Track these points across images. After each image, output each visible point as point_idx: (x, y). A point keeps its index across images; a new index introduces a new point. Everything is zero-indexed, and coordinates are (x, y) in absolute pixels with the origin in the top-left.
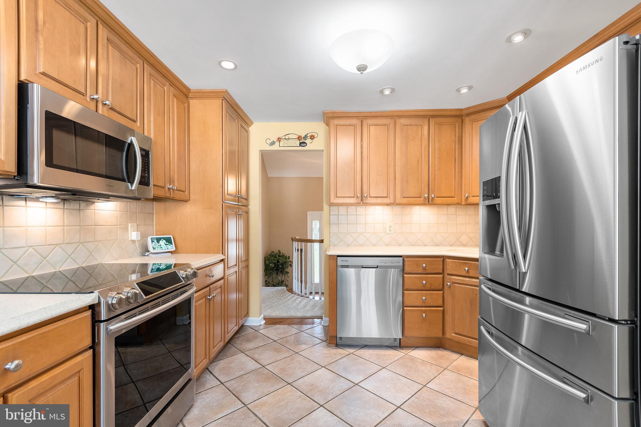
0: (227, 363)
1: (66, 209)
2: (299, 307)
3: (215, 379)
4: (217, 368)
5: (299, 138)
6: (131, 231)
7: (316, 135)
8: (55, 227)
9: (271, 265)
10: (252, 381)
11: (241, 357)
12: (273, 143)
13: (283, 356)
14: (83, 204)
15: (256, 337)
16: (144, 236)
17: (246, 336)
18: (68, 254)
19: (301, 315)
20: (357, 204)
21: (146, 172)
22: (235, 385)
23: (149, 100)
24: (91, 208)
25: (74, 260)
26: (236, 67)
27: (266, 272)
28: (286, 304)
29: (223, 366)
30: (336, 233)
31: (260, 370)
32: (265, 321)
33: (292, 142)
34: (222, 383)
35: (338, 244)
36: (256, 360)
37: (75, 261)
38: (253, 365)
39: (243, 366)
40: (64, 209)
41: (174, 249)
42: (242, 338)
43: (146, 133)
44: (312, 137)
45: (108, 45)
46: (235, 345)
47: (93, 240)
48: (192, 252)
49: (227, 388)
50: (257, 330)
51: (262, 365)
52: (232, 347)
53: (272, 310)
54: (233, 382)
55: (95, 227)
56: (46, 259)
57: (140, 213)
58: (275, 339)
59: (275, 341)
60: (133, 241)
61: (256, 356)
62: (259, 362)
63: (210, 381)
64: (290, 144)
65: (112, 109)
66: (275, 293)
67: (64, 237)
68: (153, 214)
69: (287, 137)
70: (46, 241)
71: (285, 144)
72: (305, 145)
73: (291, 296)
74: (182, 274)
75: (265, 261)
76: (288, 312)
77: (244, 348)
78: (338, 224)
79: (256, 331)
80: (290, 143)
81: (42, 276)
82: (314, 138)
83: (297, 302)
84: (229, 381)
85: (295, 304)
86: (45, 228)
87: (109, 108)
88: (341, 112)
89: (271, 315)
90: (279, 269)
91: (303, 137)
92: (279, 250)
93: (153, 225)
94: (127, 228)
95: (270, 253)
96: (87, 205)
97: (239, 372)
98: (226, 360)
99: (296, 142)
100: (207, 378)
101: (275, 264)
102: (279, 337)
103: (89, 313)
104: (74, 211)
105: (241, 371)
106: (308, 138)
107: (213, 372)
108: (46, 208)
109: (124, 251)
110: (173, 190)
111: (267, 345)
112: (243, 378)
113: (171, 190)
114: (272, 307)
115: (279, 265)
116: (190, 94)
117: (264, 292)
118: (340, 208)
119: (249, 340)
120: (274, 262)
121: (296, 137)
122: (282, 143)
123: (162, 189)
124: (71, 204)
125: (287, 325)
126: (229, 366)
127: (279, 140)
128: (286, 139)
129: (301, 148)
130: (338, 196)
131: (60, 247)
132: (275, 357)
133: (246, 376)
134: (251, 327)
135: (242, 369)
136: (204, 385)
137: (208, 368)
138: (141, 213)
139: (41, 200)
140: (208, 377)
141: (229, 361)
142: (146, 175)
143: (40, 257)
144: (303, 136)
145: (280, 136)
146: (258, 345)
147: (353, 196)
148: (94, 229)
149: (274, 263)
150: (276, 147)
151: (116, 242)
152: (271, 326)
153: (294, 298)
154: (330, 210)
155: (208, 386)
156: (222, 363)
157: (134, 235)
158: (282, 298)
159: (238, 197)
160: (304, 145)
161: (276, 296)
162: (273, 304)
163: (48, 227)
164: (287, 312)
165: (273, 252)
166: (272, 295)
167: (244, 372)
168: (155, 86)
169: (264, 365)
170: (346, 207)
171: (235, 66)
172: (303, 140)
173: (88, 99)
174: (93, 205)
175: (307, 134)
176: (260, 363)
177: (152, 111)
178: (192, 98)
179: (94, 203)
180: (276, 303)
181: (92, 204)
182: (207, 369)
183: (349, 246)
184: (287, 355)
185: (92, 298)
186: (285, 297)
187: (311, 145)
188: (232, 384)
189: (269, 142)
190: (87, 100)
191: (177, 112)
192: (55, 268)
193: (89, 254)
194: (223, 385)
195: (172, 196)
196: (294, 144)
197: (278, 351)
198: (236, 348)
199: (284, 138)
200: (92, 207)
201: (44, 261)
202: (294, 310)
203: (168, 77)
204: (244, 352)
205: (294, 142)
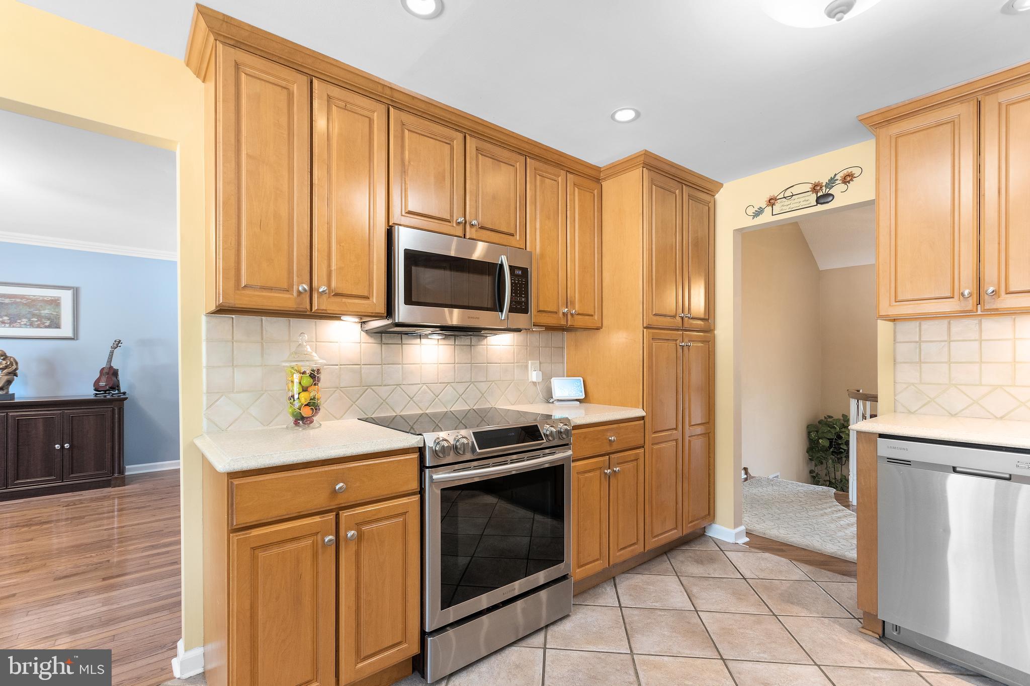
0: (645, 582)
1: (457, 345)
2: (840, 534)
3: (616, 596)
4: (627, 583)
5: (815, 188)
6: (531, 370)
7: (856, 172)
8: (446, 365)
9: (820, 441)
10: (663, 624)
11: (671, 583)
12: (759, 212)
13: (743, 609)
14: (474, 339)
15: (712, 560)
16: (547, 378)
17: (698, 553)
18: (459, 394)
19: (833, 551)
20: (965, 314)
21: (523, 296)
22: (636, 618)
23: (534, 203)
24: (483, 344)
25: (465, 401)
26: (638, 115)
27: (810, 453)
28: (814, 521)
29: (637, 584)
30: (913, 384)
31: (687, 614)
32: (747, 539)
33: (799, 200)
34: (620, 606)
35: (920, 408)
36: (690, 596)
37: (466, 403)
38: (679, 600)
39: (664, 596)
40: (455, 345)
41: (584, 396)
42: (690, 554)
43: (529, 248)
44: (848, 179)
45: (477, 156)
46: (672, 561)
47: (485, 380)
48: (605, 403)
49: (623, 616)
50: (723, 549)
51: (695, 608)
52: (666, 561)
53: (775, 525)
54: (636, 612)
55: (488, 364)
56: (438, 397)
57: (544, 347)
58: (747, 574)
59: (745, 579)
60: (534, 383)
61: (695, 590)
62: (693, 600)
63: (608, 596)
64: (793, 206)
65: (482, 228)
66: (801, 495)
67: (455, 375)
68: (563, 348)
69: (788, 193)
70: (438, 379)
71: (784, 208)
72: (831, 198)
73: (833, 509)
74: (545, 429)
75: (809, 433)
76: (808, 538)
77: (683, 569)
78: (920, 362)
79: (721, 550)
80: (794, 203)
81: (435, 414)
82: (851, 180)
83: (842, 523)
84: (631, 608)
85: (833, 526)
86: (437, 365)
87: (479, 228)
88: (907, 102)
89: (768, 532)
90: (842, 452)
91: (824, 184)
92: (843, 415)
93: (563, 363)
94: (527, 366)
95: (823, 419)
96: (479, 340)
97: (652, 602)
98: (645, 577)
99: (807, 198)
100: (606, 590)
101: (831, 440)
102: (757, 574)
103: (416, 456)
104: (465, 347)
105: (657, 602)
106: (838, 182)
107: (618, 586)
108: (438, 345)
109: (522, 394)
110: (572, 315)
111: (724, 580)
112: (653, 613)
113: (569, 316)
114: (779, 519)
115: (840, 444)
116: (602, 175)
117: (781, 490)
118: (926, 325)
119: (699, 561)
120: (830, 436)
121: (808, 187)
122: (777, 209)
123: (555, 315)
124: (462, 340)
125: (789, 559)
126: (645, 586)
127: (772, 202)
128: (785, 198)
129: (821, 208)
130: (899, 298)
131: (451, 386)
132: (726, 604)
133: (660, 613)
134: (716, 542)
135: (661, 599)
136: (597, 598)
137: (616, 578)
138: (546, 347)
139: (429, 337)
140: (609, 590)
141: (649, 581)
142: (523, 299)
143: (433, 395)
144: (824, 180)
145: (775, 193)
146: (709, 574)
147: (949, 295)
148: (487, 368)
149: (829, 439)
150: (766, 217)
151: (512, 384)
152: (753, 550)
153: (839, 514)
154: (895, 332)
155: (601, 602)
156: (637, 580)
157: (534, 376)
158: (813, 507)
159: (682, 318)
160: (826, 201)
161: (801, 502)
162: (784, 515)
163: (440, 365)
164: (804, 537)
165: (830, 417)
166: (793, 499)
167: (661, 605)
168: (542, 182)
169: (698, 609)
170: (946, 322)
171: (635, 113)
172: (824, 191)
173: (455, 225)
174: (486, 339)
175: (835, 175)
176: (694, 602)
177: (538, 216)
178: (604, 179)
179: (486, 337)
180: (791, 514)
181: (484, 339)
182: (614, 578)
183: (953, 415)
184: (752, 610)
185: (417, 440)
186: (819, 507)
187: (842, 197)
188: (633, 614)
189: (751, 211)
190: (453, 226)
191: (580, 206)
192: (446, 407)
193: (481, 395)
194: (621, 610)
195: (569, 323)
196: (805, 203)
197: (739, 596)
198: (672, 565)
199: (781, 196)
200: (485, 342)
201: (437, 399)
202: (824, 535)
203: (564, 163)
204: (680, 577)
205: (803, 199)
